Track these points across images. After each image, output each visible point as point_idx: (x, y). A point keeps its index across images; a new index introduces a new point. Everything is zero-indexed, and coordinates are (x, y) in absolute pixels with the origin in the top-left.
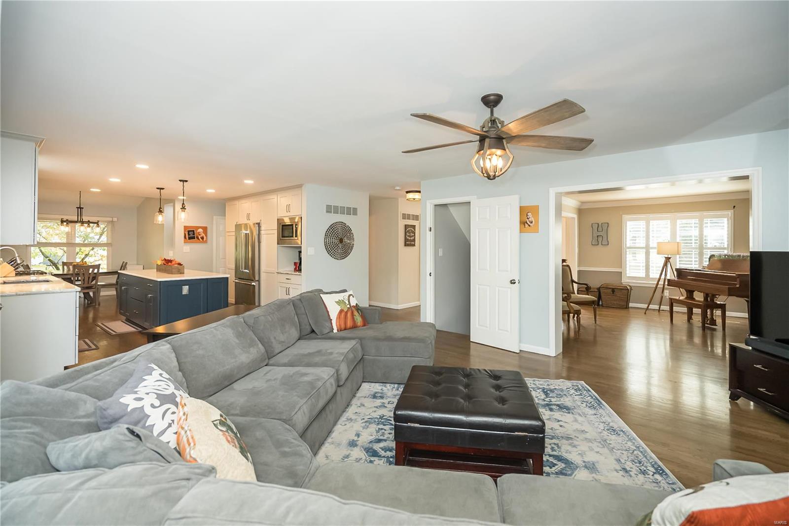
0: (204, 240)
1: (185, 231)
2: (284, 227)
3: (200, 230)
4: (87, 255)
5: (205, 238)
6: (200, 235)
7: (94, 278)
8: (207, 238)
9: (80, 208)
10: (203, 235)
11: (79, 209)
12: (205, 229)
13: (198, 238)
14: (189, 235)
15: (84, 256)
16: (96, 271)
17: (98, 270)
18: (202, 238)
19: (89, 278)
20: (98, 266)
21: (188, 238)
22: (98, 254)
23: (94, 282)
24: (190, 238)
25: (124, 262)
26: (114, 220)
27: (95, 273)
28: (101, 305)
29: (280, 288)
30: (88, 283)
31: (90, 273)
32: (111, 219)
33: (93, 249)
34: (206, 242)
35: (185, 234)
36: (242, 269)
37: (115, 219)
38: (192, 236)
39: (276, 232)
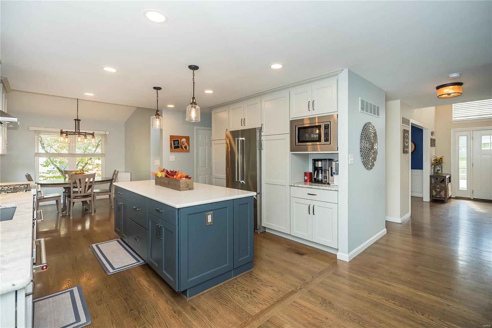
0: (187, 149)
1: (171, 140)
2: (301, 131)
3: (184, 140)
4: (86, 164)
5: (188, 147)
6: (183, 144)
7: (90, 187)
8: (189, 148)
9: (77, 120)
10: (186, 144)
11: (77, 122)
12: (188, 138)
13: (182, 147)
14: (174, 144)
15: (84, 165)
16: (91, 180)
17: (94, 179)
18: (186, 147)
19: (86, 186)
20: (93, 176)
21: (173, 147)
22: (94, 163)
23: (90, 191)
24: (175, 147)
25: (115, 170)
26: (106, 134)
27: (91, 182)
28: (97, 211)
29: (295, 203)
30: (85, 192)
31: (86, 182)
32: (104, 133)
33: (91, 159)
34: (188, 151)
35: (171, 144)
36: (238, 179)
37: (108, 133)
38: (176, 145)
39: (288, 137)
